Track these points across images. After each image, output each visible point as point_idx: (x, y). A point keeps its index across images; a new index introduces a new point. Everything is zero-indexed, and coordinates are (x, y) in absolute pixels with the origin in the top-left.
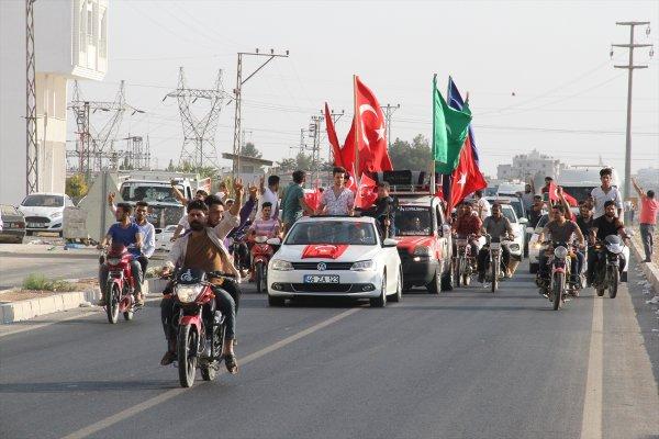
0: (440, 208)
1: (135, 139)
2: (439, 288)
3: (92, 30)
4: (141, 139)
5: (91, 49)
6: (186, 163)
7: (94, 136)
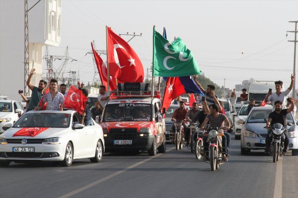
0: (157, 105)
1: (73, 72)
2: (155, 152)
3: (54, 24)
4: (75, 72)
5: (53, 32)
6: (95, 83)
7: (54, 71)
